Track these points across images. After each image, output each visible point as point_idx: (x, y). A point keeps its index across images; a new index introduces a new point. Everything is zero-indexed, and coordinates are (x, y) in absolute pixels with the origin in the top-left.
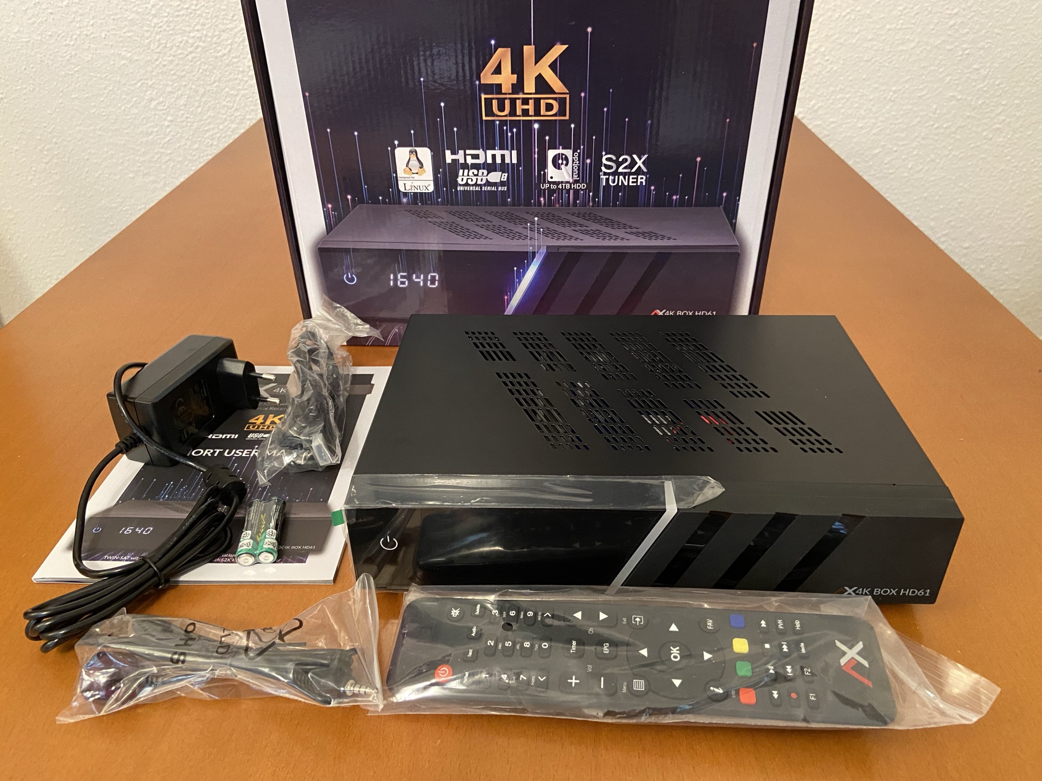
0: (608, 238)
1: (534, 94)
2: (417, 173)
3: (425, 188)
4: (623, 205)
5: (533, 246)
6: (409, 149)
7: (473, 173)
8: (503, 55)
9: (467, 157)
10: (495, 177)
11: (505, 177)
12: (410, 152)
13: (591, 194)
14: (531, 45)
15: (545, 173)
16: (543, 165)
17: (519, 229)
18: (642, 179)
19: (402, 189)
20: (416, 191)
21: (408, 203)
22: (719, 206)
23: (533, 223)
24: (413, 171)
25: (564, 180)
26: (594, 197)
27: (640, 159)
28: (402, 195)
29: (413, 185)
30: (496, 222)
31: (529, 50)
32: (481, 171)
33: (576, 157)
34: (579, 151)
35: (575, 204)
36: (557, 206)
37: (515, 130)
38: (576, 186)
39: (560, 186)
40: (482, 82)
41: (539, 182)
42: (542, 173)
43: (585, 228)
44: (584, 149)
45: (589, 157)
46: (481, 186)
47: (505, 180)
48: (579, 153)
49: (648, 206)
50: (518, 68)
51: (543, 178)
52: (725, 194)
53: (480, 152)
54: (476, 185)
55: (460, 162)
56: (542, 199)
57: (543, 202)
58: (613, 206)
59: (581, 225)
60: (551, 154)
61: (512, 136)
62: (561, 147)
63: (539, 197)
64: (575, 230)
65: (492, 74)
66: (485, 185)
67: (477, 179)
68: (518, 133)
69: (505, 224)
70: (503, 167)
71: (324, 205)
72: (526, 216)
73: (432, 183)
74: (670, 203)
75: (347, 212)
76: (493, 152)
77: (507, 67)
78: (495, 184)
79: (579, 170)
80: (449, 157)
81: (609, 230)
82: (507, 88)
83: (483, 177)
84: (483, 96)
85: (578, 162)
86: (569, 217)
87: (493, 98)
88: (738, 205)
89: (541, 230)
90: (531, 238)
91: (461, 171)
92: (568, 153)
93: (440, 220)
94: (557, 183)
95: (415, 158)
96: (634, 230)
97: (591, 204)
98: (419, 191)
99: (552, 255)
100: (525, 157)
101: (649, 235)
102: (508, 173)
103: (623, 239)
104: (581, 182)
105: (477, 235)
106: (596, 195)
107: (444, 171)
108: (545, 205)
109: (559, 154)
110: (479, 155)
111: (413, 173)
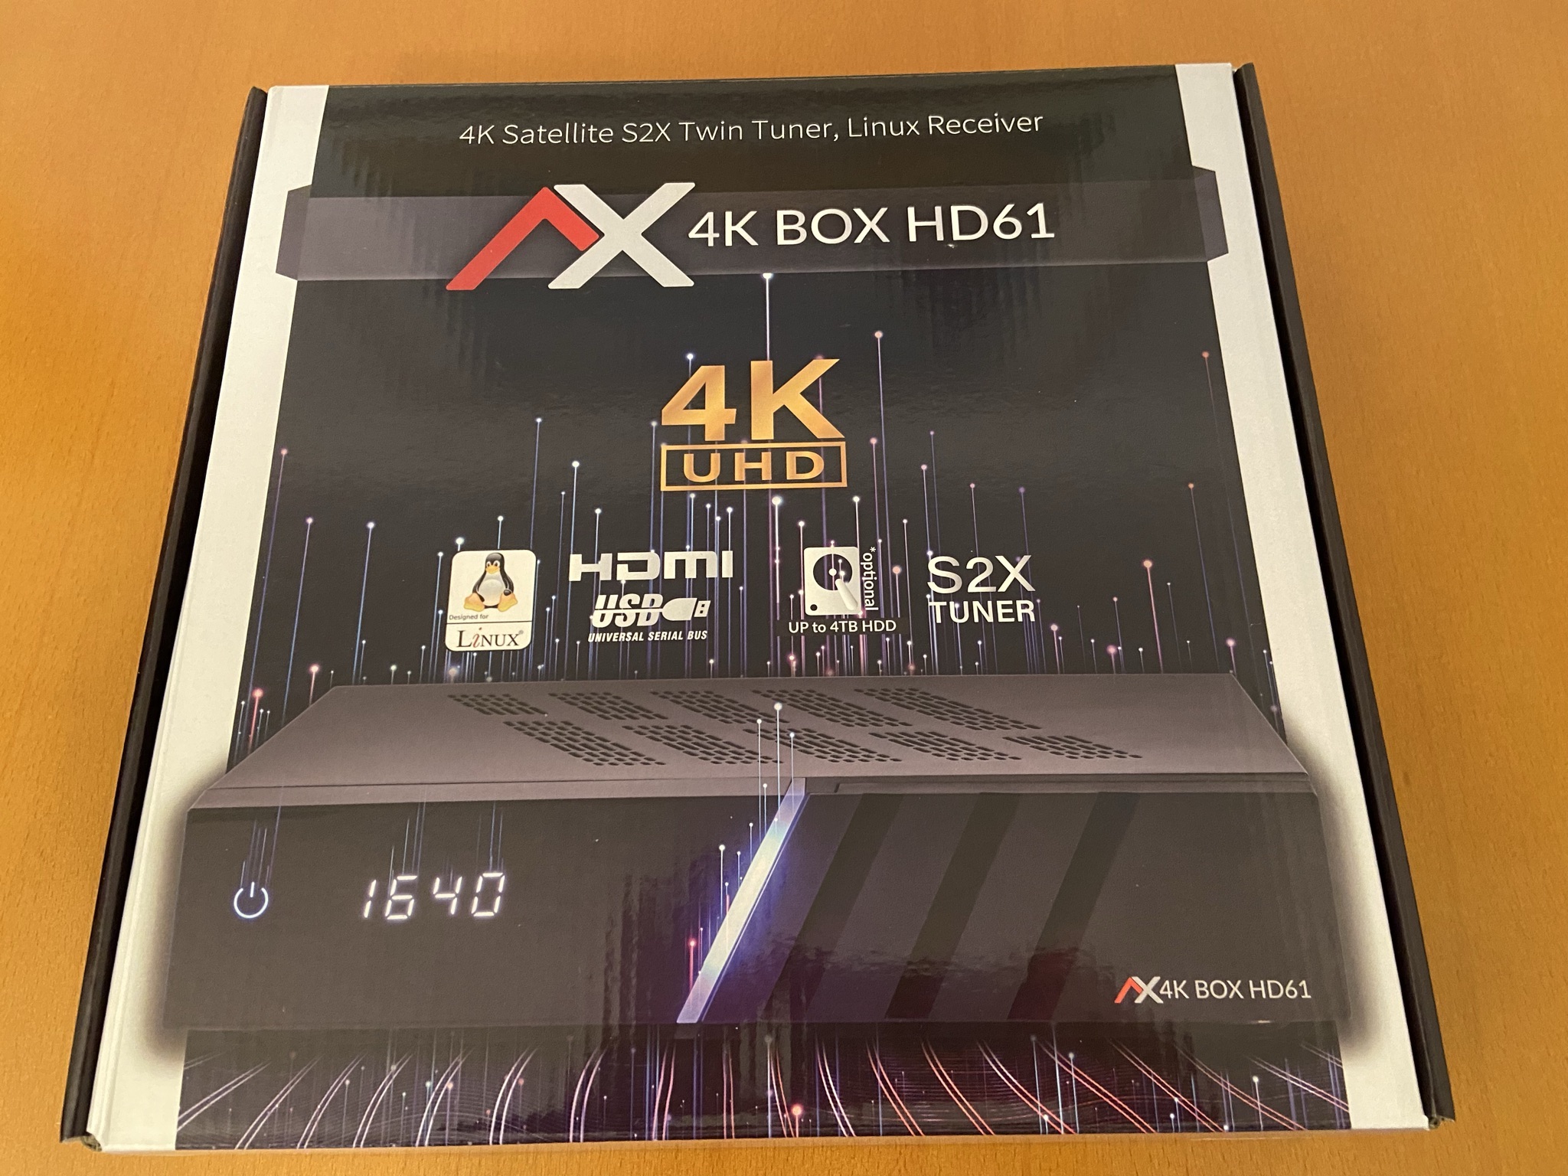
0: (963, 755)
1: (772, 441)
2: (496, 607)
3: (508, 639)
4: (990, 669)
5: (771, 781)
6: (486, 554)
7: (630, 601)
8: (712, 378)
9: (619, 566)
10: (681, 609)
11: (704, 609)
12: (488, 560)
13: (909, 643)
14: (765, 359)
15: (797, 597)
16: (793, 579)
17: (732, 733)
18: (1025, 609)
19: (452, 643)
20: (487, 647)
21: (460, 679)
22: (1225, 670)
23: (769, 717)
24: (486, 603)
25: (843, 613)
26: (918, 650)
27: (1014, 565)
28: (448, 656)
29: (481, 633)
30: (679, 716)
31: (761, 370)
32: (648, 597)
33: (868, 562)
34: (873, 549)
35: (873, 669)
36: (830, 673)
37: (730, 510)
38: (872, 626)
39: (835, 627)
40: (664, 423)
41: (785, 617)
42: (792, 597)
43: (903, 729)
44: (884, 544)
45: (898, 561)
46: (645, 630)
47: (705, 614)
48: (875, 554)
49: (1052, 670)
50: (739, 395)
51: (793, 608)
52: (1231, 643)
53: (651, 557)
54: (634, 628)
55: (602, 578)
56: (792, 658)
58: (965, 673)
59: (892, 722)
60: (811, 556)
61: (724, 522)
62: (832, 542)
63: (785, 652)
64: (875, 735)
66: (655, 628)
67: (638, 615)
68: (737, 515)
69: (698, 721)
70: (701, 587)
71: (242, 695)
72: (755, 701)
73: (528, 628)
74: (1105, 665)
75: (299, 704)
76: (680, 555)
77: (717, 396)
78: (679, 626)
79: (876, 589)
80: (577, 568)
81: (964, 733)
82: (714, 431)
83: (652, 609)
84: (665, 448)
85: (872, 573)
86: (861, 700)
87: (686, 452)
88: (1271, 667)
89: (792, 735)
90: (765, 759)
91: (601, 599)
92: (851, 554)
93: (537, 717)
94: (827, 620)
95: (498, 573)
96: (1027, 733)
97: (912, 667)
98: (494, 647)
99: (819, 806)
100: (753, 564)
101: (1069, 745)
102: (712, 599)
103: (1001, 756)
104: (883, 616)
105: (624, 755)
106: (922, 645)
107: (562, 599)
108: (799, 672)
109: (829, 556)
110: (646, 562)
111: (486, 607)
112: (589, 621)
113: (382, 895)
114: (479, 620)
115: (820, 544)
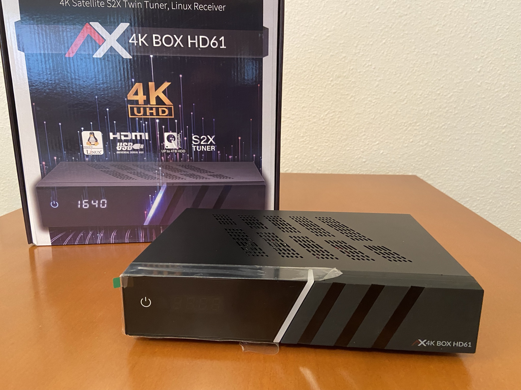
0: (199, 178)
1: (155, 105)
2: (94, 145)
3: (98, 152)
4: (205, 161)
5: (160, 183)
6: (89, 132)
7: (125, 144)
8: (139, 86)
9: (122, 136)
10: (137, 146)
11: (142, 146)
12: (90, 133)
13: (188, 155)
14: (152, 82)
15: (163, 145)
16: (162, 140)
17: (151, 174)
18: (213, 148)
19: (85, 153)
20: (94, 154)
21: (89, 161)
22: (253, 161)
23: (159, 170)
24: (92, 144)
25: (174, 148)
27: (211, 138)
28: (85, 157)
29: (92, 151)
30: (139, 170)
31: (151, 85)
32: (129, 143)
33: (179, 136)
34: (180, 133)
35: (180, 161)
36: (171, 161)
37: (146, 123)
38: (180, 151)
39: (172, 151)
40: (128, 99)
41: (161, 149)
42: (162, 144)
43: (186, 173)
44: (183, 132)
45: (186, 136)
46: (129, 151)
47: (143, 148)
48: (180, 135)
49: (218, 161)
50: (146, 92)
51: (162, 147)
52: (254, 155)
53: (129, 134)
54: (127, 150)
55: (118, 139)
56: (163, 158)
57: (163, 159)
58: (200, 161)
59: (184, 172)
60: (166, 135)
61: (145, 126)
62: (171, 131)
63: (161, 157)
64: (181, 174)
65: (133, 95)
66: (131, 151)
67: (127, 147)
68: (148, 124)
69: (143, 171)
70: (141, 141)
71: (40, 163)
72: (155, 167)
73: (102, 150)
74: (228, 160)
75: (54, 166)
76: (135, 134)
77: (141, 92)
78: (137, 150)
79: (181, 143)
80: (112, 136)
81: (199, 174)
82: (141, 102)
83: (130, 146)
84: (129, 106)
85: (180, 139)
86: (178, 167)
87: (135, 107)
88: (261, 161)
89: (163, 174)
90: (158, 179)
91: (118, 144)
92: (175, 134)
93: (108, 170)
94: (170, 150)
95: (93, 137)
96: (212, 174)
97: (188, 160)
98: (95, 154)
99: (170, 188)
100: (153, 136)
101: (220, 176)
102: (144, 144)
103: (206, 178)
104: (182, 149)
105: (128, 178)
106: (191, 156)
107: (109, 143)
108: (164, 161)
109: (170, 135)
110: (128, 135)
111: (92, 145)
112: (116, 149)
113: (81, 204)
114: (91, 148)
115: (168, 132)
